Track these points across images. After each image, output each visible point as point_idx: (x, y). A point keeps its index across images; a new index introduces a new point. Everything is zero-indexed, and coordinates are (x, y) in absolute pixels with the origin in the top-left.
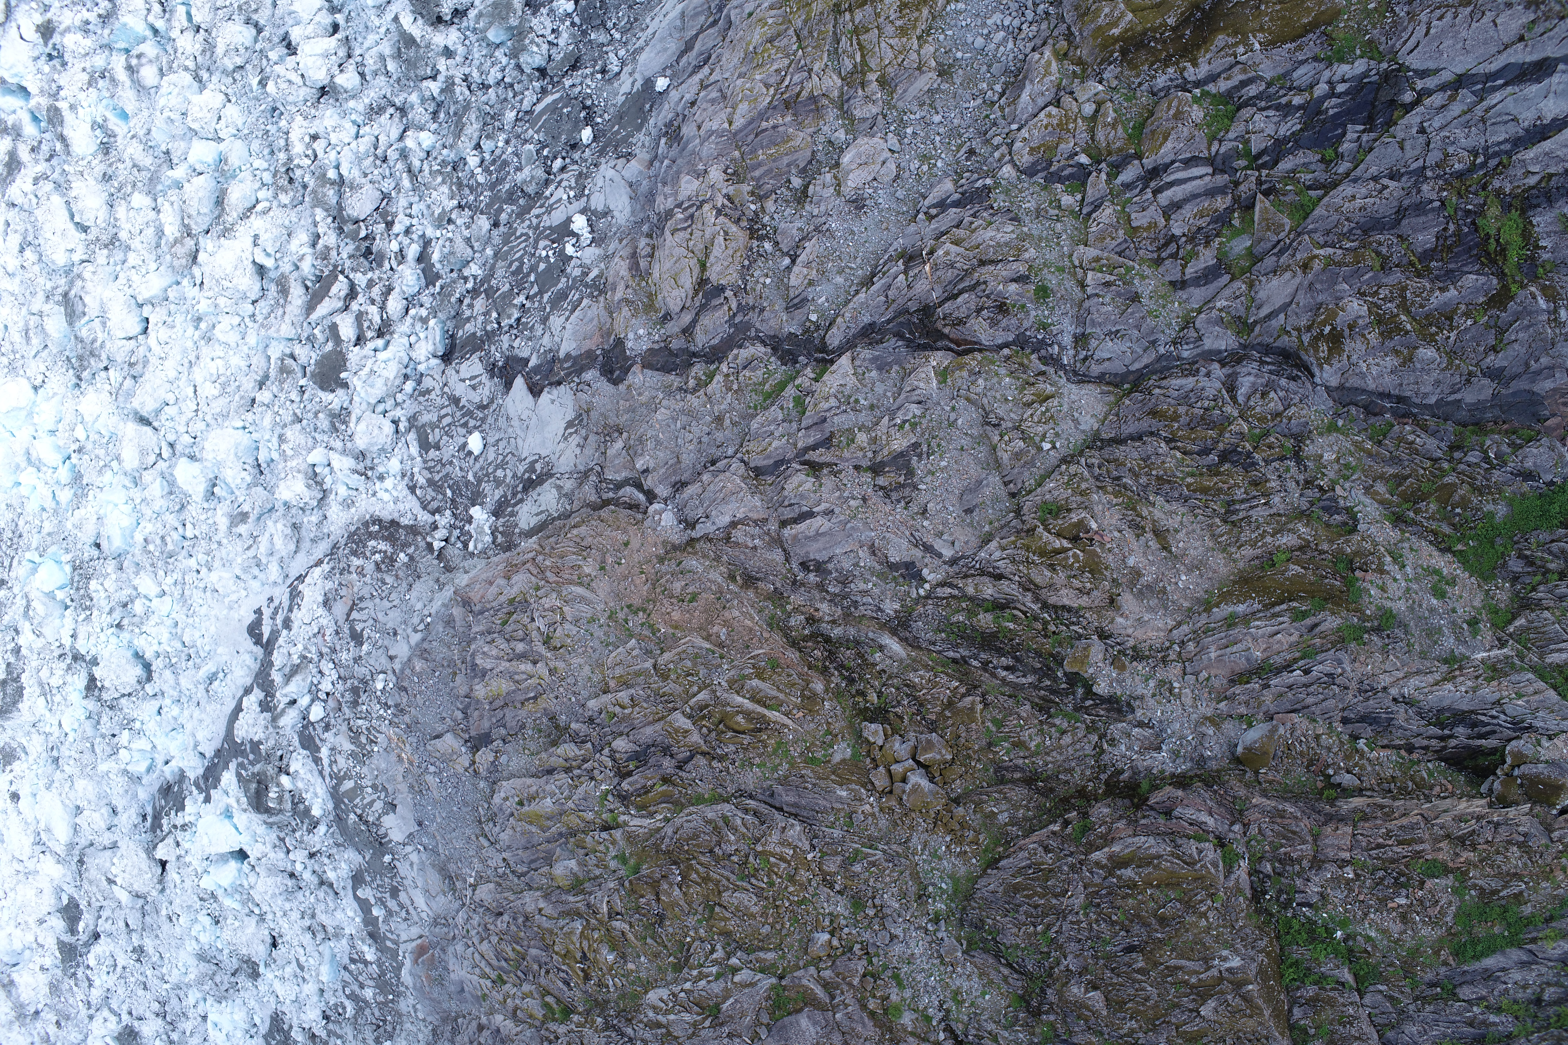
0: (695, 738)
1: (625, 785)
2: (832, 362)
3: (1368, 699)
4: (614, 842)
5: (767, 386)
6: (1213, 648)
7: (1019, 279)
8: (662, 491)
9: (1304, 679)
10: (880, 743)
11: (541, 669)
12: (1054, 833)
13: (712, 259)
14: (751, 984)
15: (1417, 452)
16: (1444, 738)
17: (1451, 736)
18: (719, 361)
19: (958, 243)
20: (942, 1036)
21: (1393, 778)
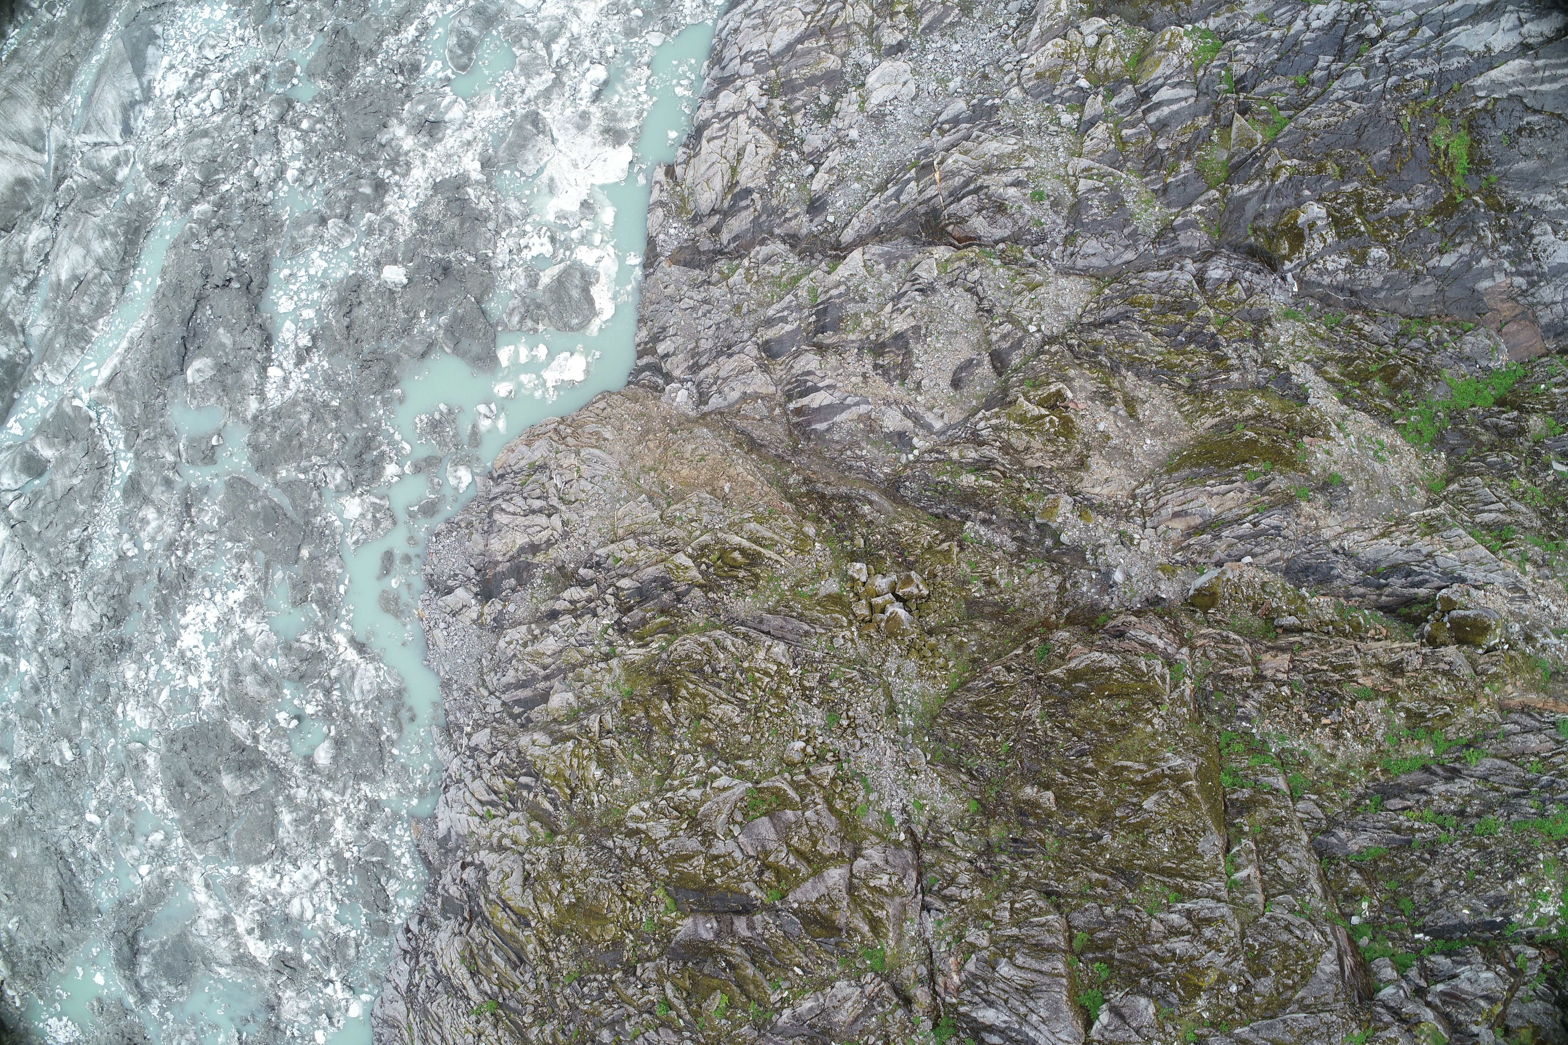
0: (694, 573)
1: (625, 619)
2: (845, 257)
3: (1309, 551)
4: (610, 670)
5: (784, 279)
6: (1171, 504)
7: (1018, 184)
8: (679, 373)
9: (1253, 531)
10: (863, 579)
11: (556, 521)
12: (1017, 656)
13: (743, 165)
14: (729, 788)
15: (1365, 337)
16: (1380, 587)
17: (1387, 585)
18: (742, 257)
19: (966, 153)
20: (902, 837)
21: (1332, 622)
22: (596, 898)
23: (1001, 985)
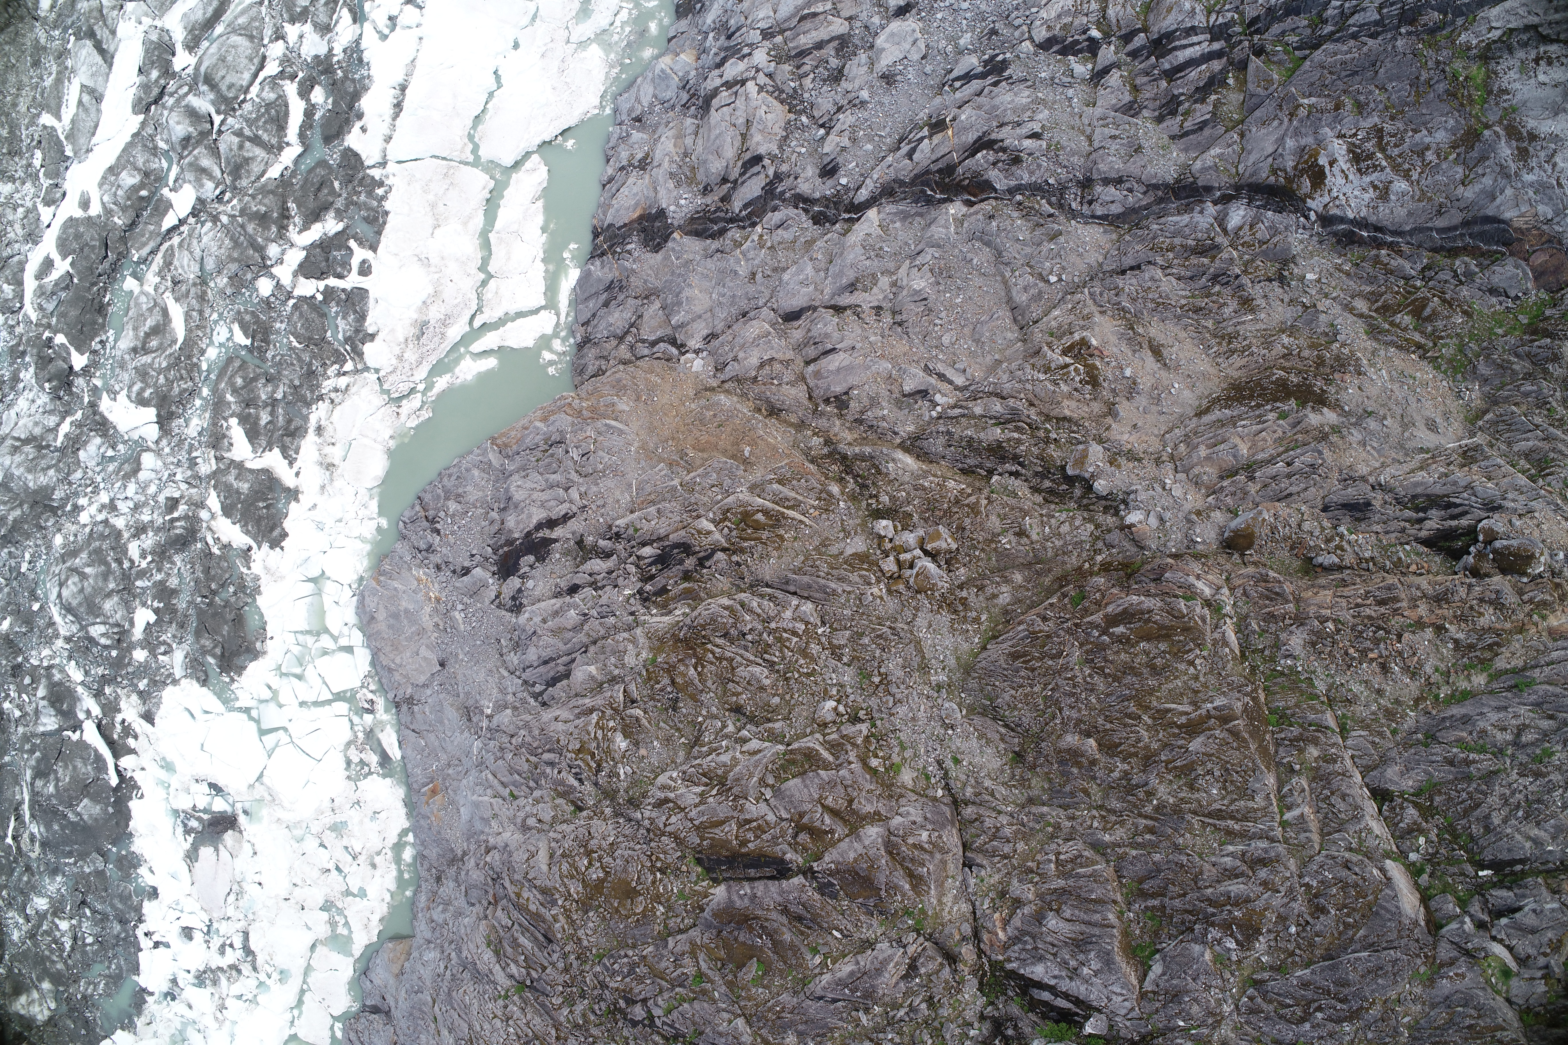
0: (717, 536)
1: (648, 588)
2: (859, 219)
3: (1346, 488)
4: (633, 640)
5: (798, 243)
6: (1202, 447)
7: (1035, 136)
8: (694, 343)
9: (1287, 470)
10: (890, 536)
11: (574, 494)
12: (1051, 605)
13: (753, 130)
14: (760, 751)
15: (1392, 272)
16: (1420, 521)
17: (1426, 519)
18: (754, 225)
19: (979, 108)
20: (940, 793)
21: (1372, 558)
22: (625, 870)
23: (1049, 939)
